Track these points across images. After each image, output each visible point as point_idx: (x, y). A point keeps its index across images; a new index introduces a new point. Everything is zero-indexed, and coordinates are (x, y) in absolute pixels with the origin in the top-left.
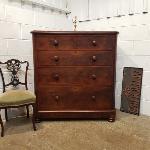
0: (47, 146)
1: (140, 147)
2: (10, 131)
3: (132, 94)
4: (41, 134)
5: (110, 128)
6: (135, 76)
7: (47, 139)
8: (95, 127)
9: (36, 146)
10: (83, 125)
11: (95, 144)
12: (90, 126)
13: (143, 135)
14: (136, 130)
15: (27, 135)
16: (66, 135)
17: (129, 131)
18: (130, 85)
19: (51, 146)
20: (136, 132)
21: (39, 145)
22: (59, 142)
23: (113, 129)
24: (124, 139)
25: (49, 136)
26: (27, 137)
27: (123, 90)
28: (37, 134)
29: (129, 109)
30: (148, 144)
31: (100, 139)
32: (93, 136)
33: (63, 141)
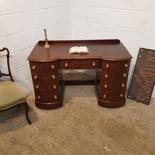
0: (49, 145)
1: (141, 144)
2: (10, 124)
3: (145, 81)
4: (42, 127)
5: (112, 117)
6: (152, 61)
7: (48, 134)
8: (96, 115)
9: (37, 145)
10: (84, 112)
11: (96, 141)
12: (91, 115)
13: (145, 126)
14: (138, 119)
15: (27, 130)
16: (67, 128)
17: (131, 121)
18: (144, 70)
19: (52, 145)
20: (139, 121)
21: (40, 143)
22: (61, 138)
23: (115, 118)
24: (125, 133)
25: (50, 130)
26: (27, 131)
27: (134, 75)
28: (38, 127)
29: (139, 97)
30: (150, 140)
31: (101, 133)
32: (94, 128)
33: (64, 138)
